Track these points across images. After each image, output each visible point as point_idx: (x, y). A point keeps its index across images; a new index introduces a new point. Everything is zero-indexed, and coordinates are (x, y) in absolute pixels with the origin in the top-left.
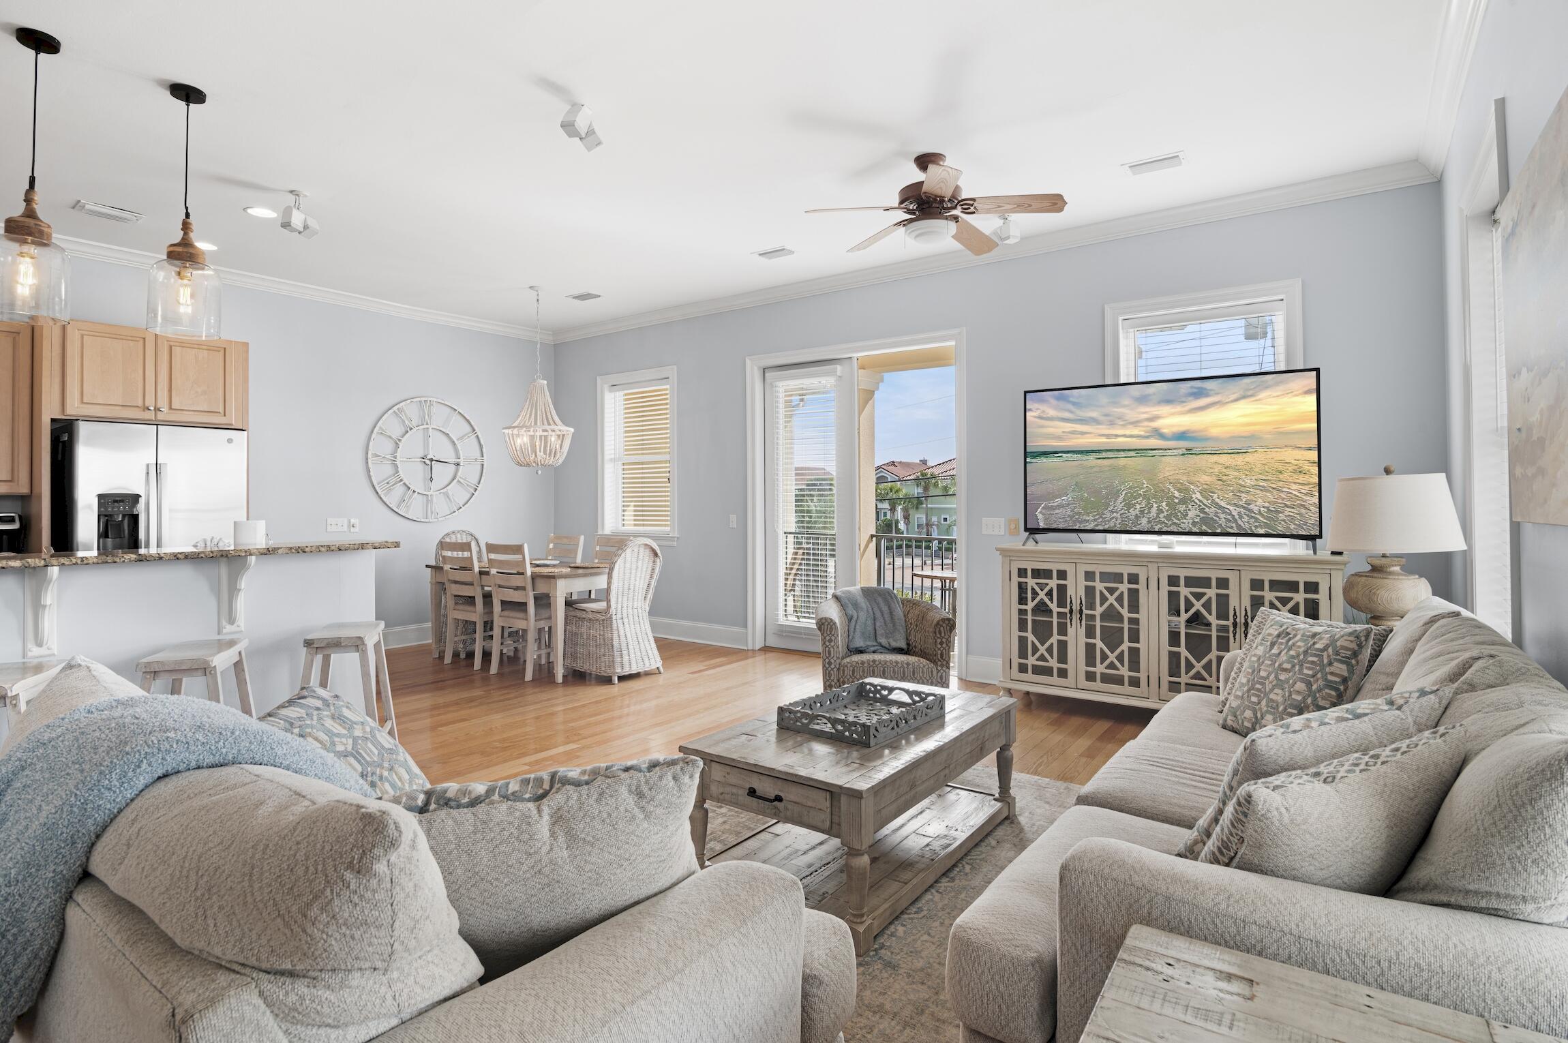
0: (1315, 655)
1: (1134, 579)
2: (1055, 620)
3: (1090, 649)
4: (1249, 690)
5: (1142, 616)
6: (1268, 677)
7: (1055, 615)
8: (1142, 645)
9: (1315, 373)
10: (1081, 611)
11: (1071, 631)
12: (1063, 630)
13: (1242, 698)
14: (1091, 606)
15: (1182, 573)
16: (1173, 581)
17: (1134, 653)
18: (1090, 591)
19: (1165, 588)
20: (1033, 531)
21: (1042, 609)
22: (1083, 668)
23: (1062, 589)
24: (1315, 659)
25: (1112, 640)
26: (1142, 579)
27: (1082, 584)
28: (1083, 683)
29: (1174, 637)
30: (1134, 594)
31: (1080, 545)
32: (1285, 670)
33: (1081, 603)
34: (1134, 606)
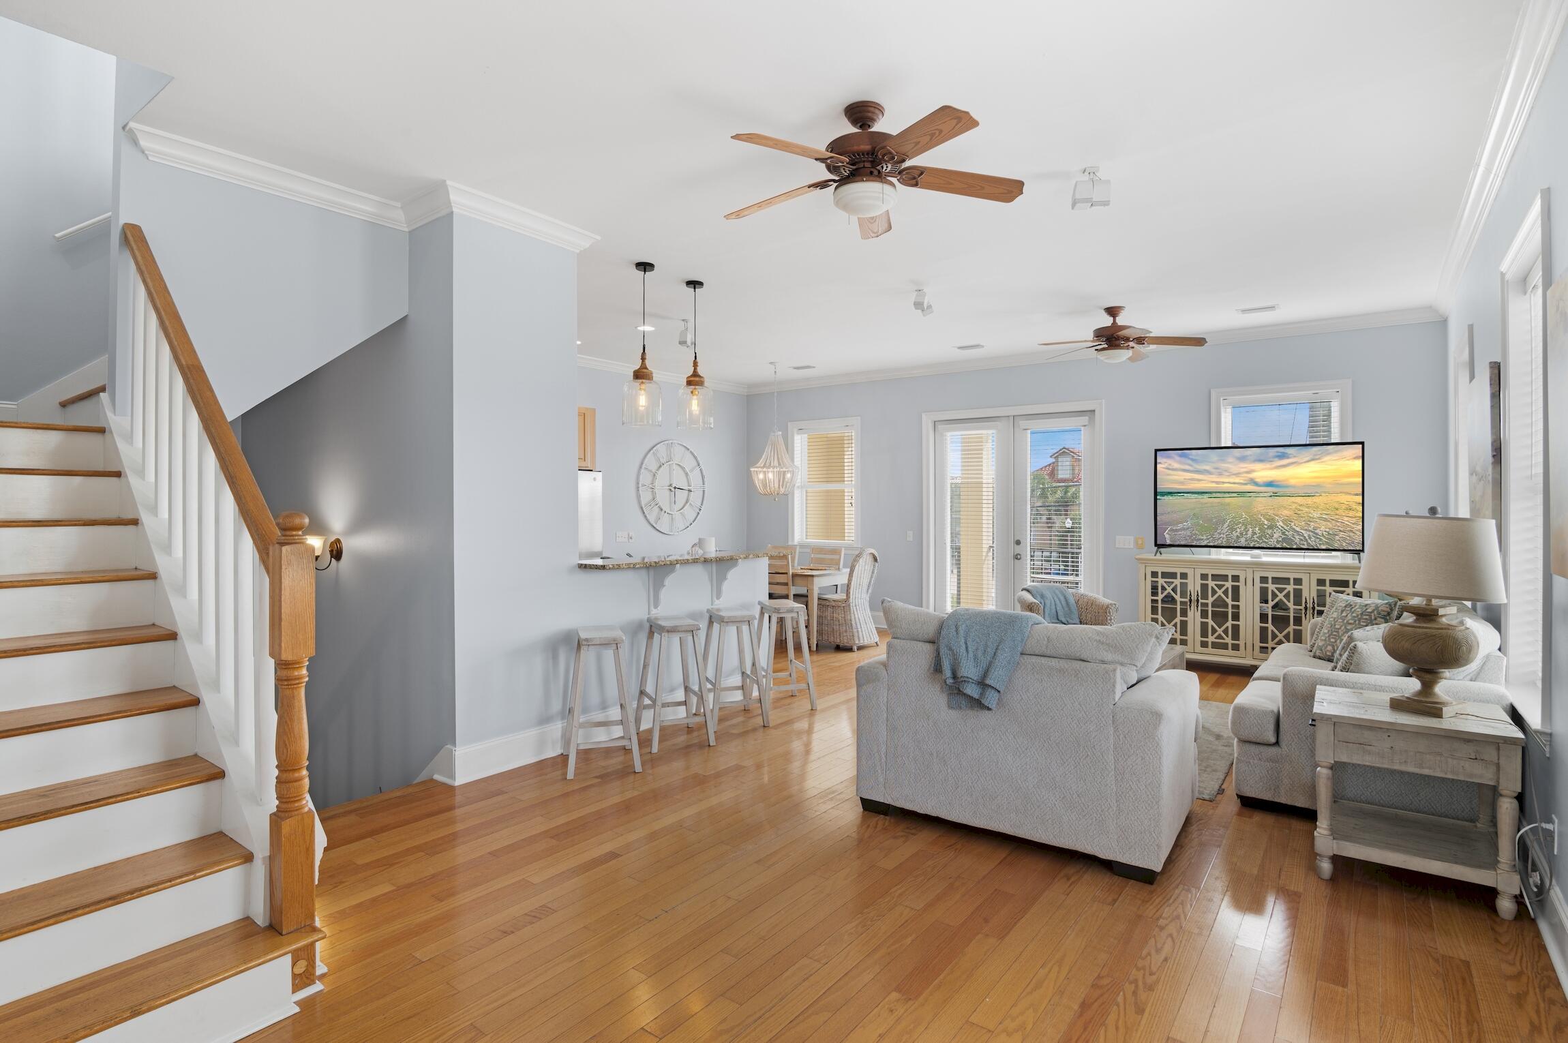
0: (1367, 615)
1: (1236, 578)
2: (1178, 607)
3: (1204, 626)
4: (1329, 636)
5: (1242, 603)
6: (1340, 628)
7: (1179, 603)
8: (1241, 623)
9: (1361, 446)
10: (1198, 601)
11: (1190, 614)
12: (1184, 613)
13: (1325, 640)
14: (1205, 596)
15: (1270, 575)
16: (1264, 580)
17: (1236, 629)
18: (1204, 587)
19: (1258, 585)
20: (1159, 546)
21: (1169, 599)
22: (1199, 638)
23: (1184, 586)
24: (1367, 617)
25: (1220, 617)
26: (1242, 579)
27: (1199, 582)
28: (1199, 648)
29: (1264, 617)
30: (1236, 590)
31: (1192, 556)
32: (1351, 624)
33: (1198, 595)
34: (1236, 597)
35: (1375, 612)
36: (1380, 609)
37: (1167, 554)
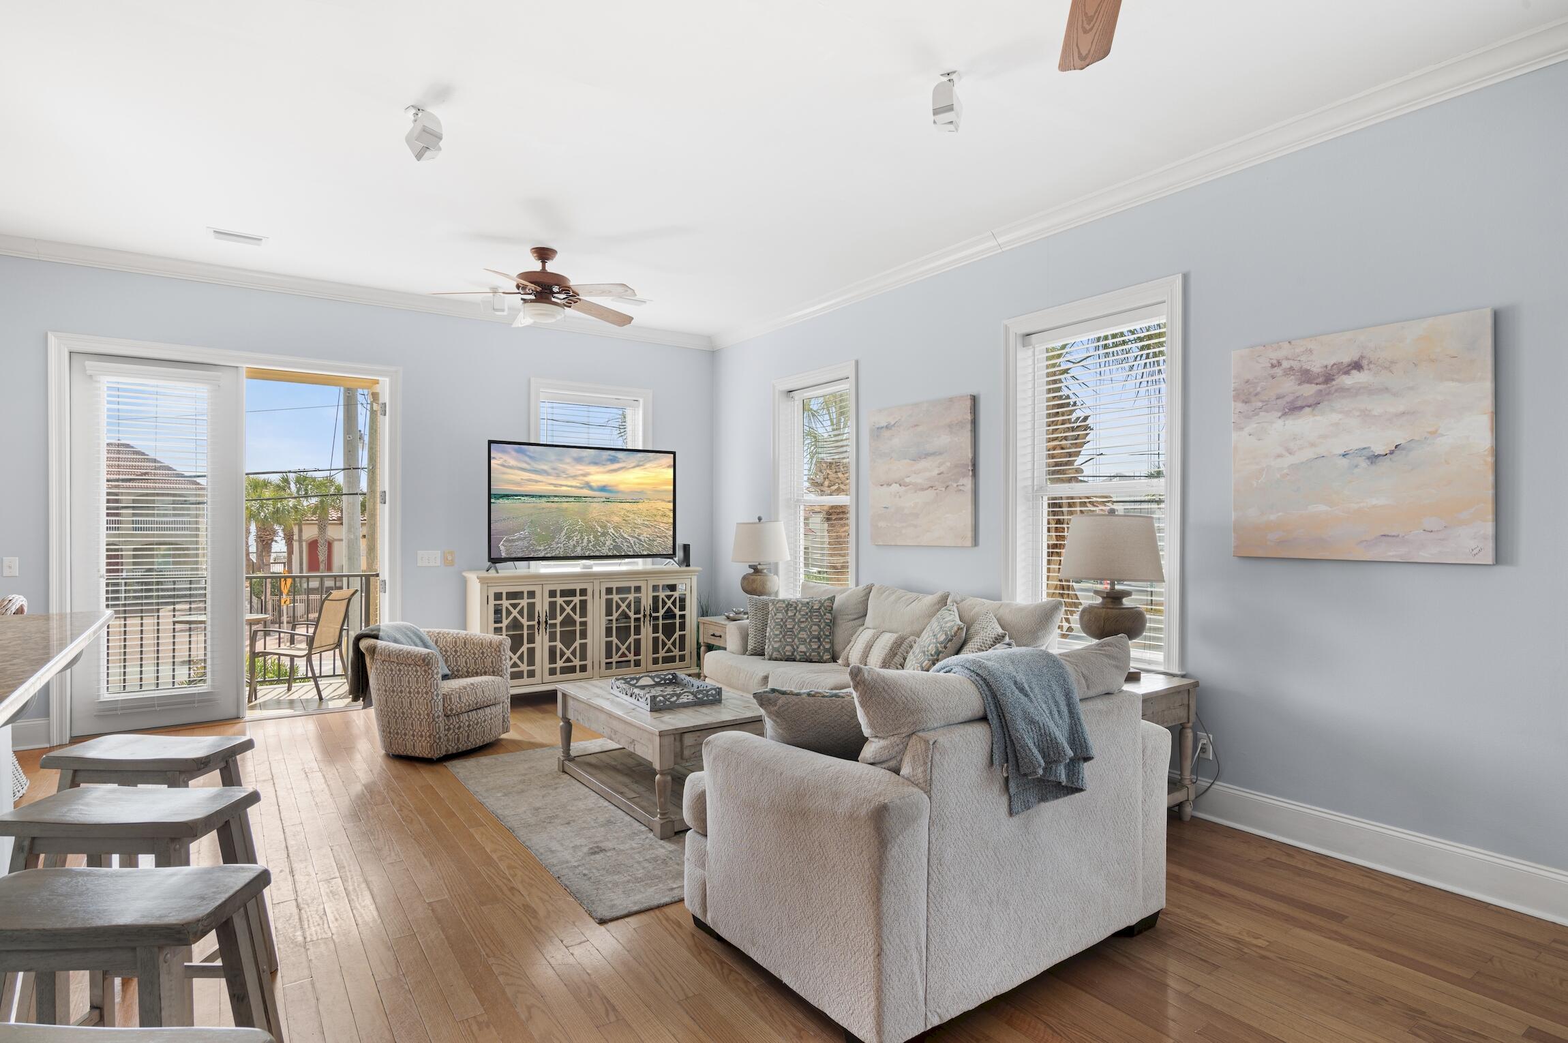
1: (583, 592)
2: (525, 632)
3: (552, 651)
4: (784, 637)
5: (589, 619)
6: (794, 627)
7: (525, 628)
8: (589, 641)
9: (672, 455)
10: (546, 622)
11: (538, 638)
12: (531, 640)
13: (780, 641)
14: (553, 617)
15: (614, 585)
16: (609, 591)
17: (583, 647)
18: (553, 605)
19: (604, 597)
20: (494, 560)
21: (516, 625)
22: (547, 666)
23: (531, 606)
25: (568, 639)
26: (589, 592)
27: (547, 600)
28: (547, 678)
29: (609, 632)
30: (583, 604)
32: (803, 622)
33: (546, 616)
34: (584, 613)
35: (822, 608)
36: (825, 605)
37: (507, 570)
